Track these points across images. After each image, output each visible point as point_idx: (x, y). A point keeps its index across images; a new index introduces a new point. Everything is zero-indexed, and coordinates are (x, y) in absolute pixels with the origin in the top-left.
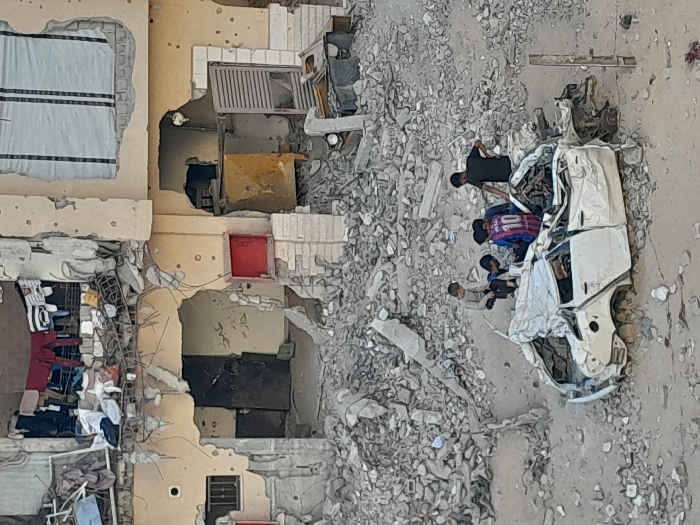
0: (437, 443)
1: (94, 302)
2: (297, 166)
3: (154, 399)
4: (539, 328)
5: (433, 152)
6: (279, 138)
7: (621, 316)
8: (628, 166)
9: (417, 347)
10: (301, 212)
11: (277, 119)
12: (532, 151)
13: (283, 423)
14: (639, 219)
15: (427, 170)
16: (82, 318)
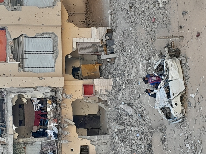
0: (138, 135)
1: (50, 103)
2: (100, 67)
3: (66, 127)
4: (162, 105)
5: (134, 62)
6: (95, 60)
7: (183, 101)
8: (183, 63)
9: (132, 111)
10: (101, 79)
11: (94, 55)
12: (159, 61)
13: (99, 132)
14: (186, 77)
15: (132, 67)
16: (47, 107)
